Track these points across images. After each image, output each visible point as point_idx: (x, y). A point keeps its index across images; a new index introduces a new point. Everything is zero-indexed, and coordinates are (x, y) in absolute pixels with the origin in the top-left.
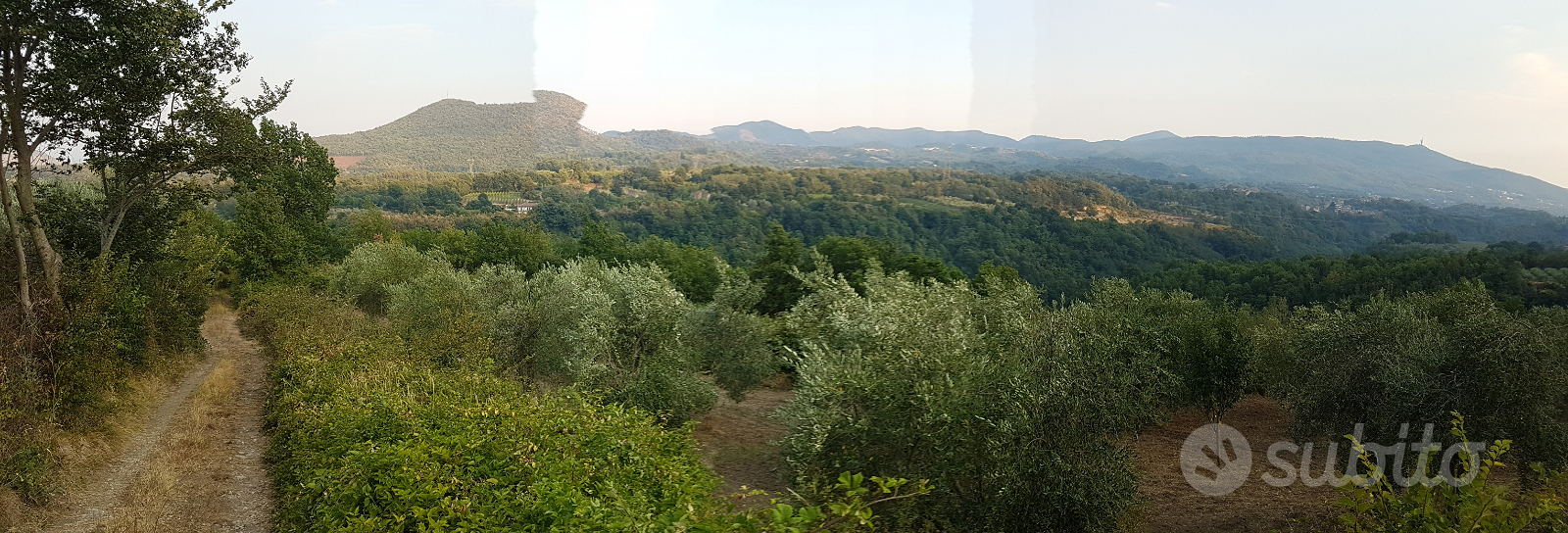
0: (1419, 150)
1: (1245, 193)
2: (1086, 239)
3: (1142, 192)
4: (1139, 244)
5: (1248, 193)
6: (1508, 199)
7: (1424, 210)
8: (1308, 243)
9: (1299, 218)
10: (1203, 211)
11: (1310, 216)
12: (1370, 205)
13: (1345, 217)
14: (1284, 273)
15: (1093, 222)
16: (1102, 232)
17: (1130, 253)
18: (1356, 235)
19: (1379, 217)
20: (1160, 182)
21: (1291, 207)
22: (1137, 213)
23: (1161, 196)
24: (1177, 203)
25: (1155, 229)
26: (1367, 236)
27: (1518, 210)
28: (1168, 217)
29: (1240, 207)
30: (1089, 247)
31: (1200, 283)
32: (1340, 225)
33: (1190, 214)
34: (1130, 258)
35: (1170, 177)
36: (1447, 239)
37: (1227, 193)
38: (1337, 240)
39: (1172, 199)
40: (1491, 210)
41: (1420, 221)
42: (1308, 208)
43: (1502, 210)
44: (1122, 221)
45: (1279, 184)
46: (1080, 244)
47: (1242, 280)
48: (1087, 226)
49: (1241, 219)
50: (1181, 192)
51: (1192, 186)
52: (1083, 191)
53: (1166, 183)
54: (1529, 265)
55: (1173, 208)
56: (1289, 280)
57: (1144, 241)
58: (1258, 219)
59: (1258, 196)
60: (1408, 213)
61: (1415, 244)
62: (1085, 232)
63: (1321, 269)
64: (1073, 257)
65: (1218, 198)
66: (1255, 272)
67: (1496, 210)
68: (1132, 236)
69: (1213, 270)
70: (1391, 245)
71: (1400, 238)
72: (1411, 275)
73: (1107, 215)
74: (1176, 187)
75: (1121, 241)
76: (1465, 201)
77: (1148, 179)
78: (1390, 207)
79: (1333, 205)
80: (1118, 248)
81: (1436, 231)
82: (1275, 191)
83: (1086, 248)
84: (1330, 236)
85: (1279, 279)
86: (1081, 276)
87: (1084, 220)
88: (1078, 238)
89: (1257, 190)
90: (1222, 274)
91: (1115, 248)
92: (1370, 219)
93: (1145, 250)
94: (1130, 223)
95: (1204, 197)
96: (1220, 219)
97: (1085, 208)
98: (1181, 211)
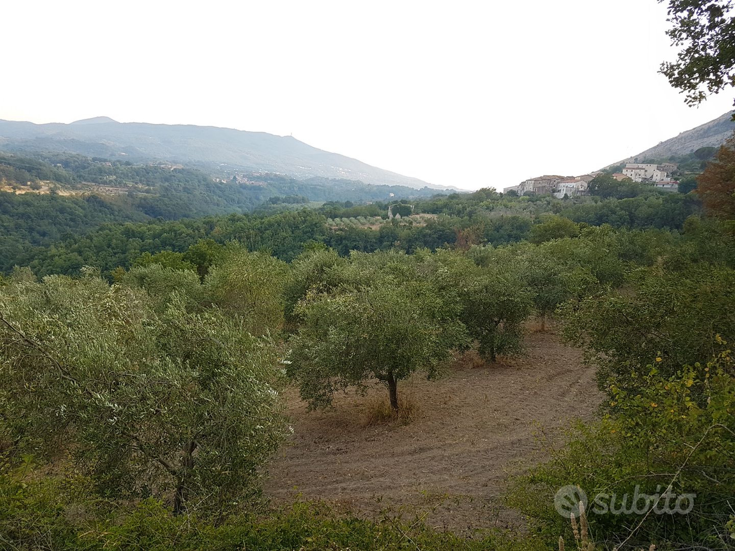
0: (290, 138)
1: (170, 169)
2: (29, 210)
3: (84, 168)
4: (80, 212)
5: (172, 169)
6: (343, 174)
7: (292, 181)
8: (218, 205)
9: (211, 187)
10: (136, 183)
11: (219, 187)
12: (259, 178)
13: (243, 186)
14: (185, 230)
15: (38, 196)
16: (45, 203)
17: (71, 220)
18: (250, 199)
19: (265, 187)
20: (100, 160)
21: (205, 180)
22: (79, 186)
23: (101, 171)
24: (115, 177)
25: (93, 199)
26: (258, 199)
27: (346, 180)
28: (107, 189)
29: (167, 180)
30: (33, 216)
31: (122, 241)
32: (239, 192)
33: (126, 185)
34: (72, 223)
35: (112, 155)
36: (303, 200)
37: (156, 169)
38: (238, 203)
39: (110, 174)
40: (332, 180)
41: (290, 189)
42: (218, 180)
43: (338, 181)
44: (63, 193)
45: (198, 162)
46: (23, 215)
47: (154, 237)
48: (29, 198)
49: (167, 189)
50: (118, 168)
51: (128, 163)
52: (25, 168)
53: (105, 161)
54: (334, 217)
55: (111, 181)
56: (188, 235)
57: (84, 209)
58: (181, 188)
59: (181, 171)
60: (283, 184)
61: (284, 204)
62: (28, 204)
63: (210, 226)
64: (18, 227)
65: (147, 173)
66: (164, 231)
67: (334, 180)
68: (73, 206)
69: (133, 231)
70: (269, 206)
71: (275, 200)
72: (265, 227)
73: (51, 188)
74: (114, 164)
75: (62, 211)
76: (319, 175)
77: (90, 157)
78: (272, 179)
79: (235, 178)
80: (61, 216)
81: (297, 196)
82: (195, 168)
83: (30, 218)
84: (233, 200)
85: (180, 234)
86: (27, 242)
87: (25, 194)
88: (21, 209)
89: (180, 167)
90: (140, 233)
91: (58, 216)
92: (259, 188)
93: (85, 216)
94: (72, 196)
95: (137, 172)
96: (150, 189)
97: (29, 183)
98: (118, 184)
